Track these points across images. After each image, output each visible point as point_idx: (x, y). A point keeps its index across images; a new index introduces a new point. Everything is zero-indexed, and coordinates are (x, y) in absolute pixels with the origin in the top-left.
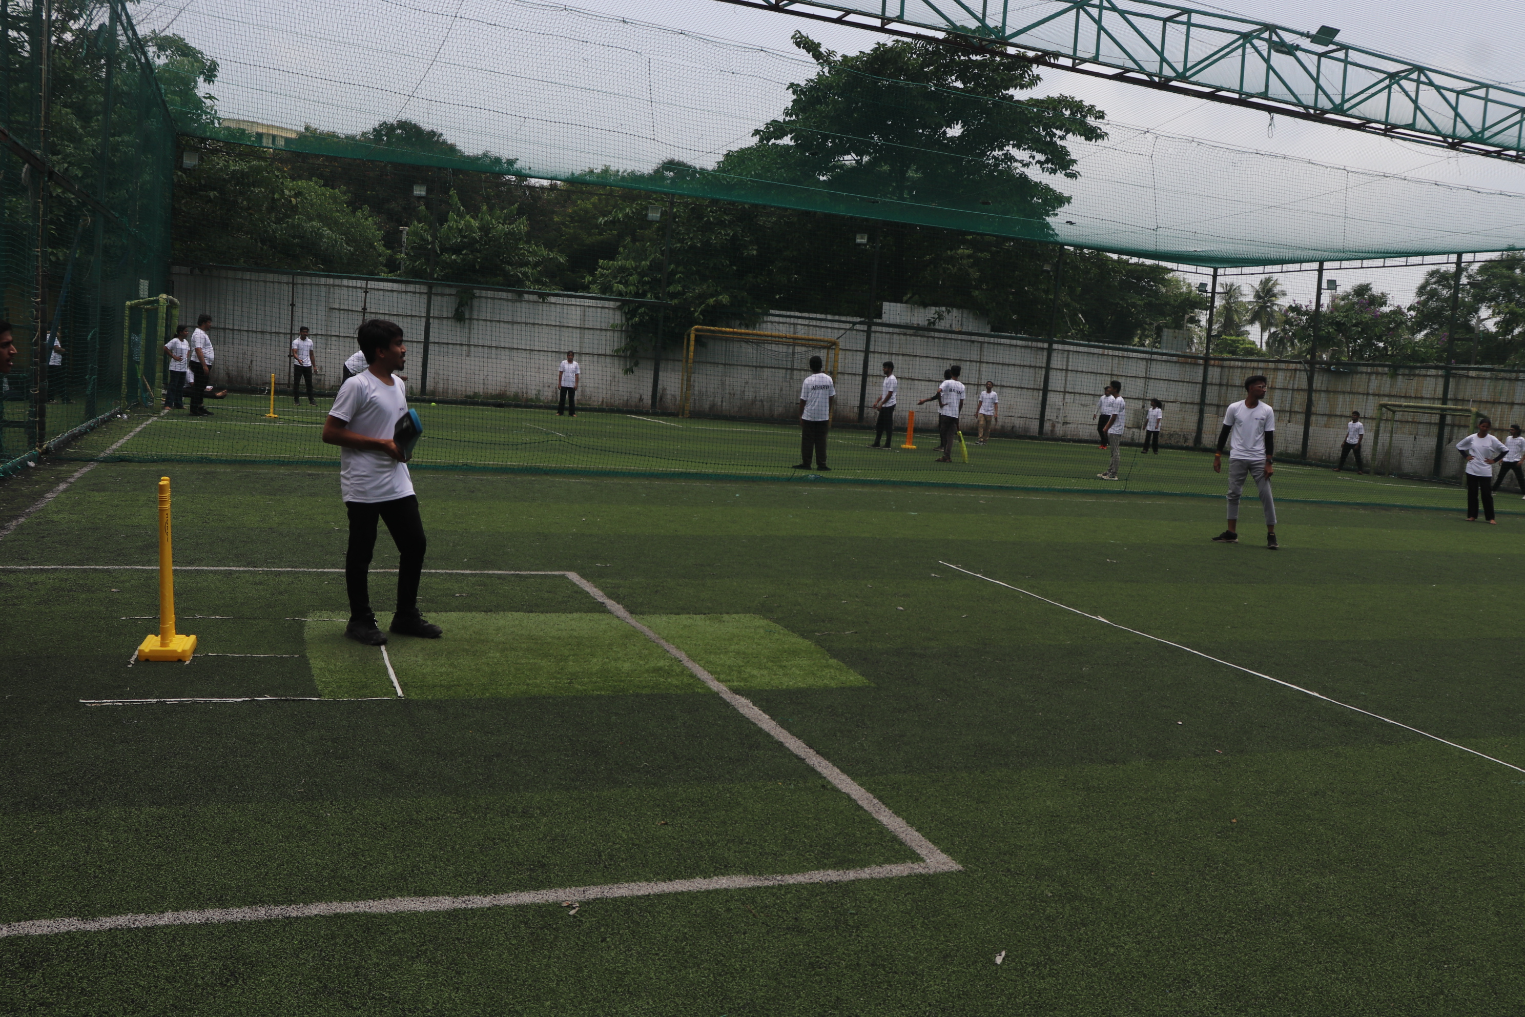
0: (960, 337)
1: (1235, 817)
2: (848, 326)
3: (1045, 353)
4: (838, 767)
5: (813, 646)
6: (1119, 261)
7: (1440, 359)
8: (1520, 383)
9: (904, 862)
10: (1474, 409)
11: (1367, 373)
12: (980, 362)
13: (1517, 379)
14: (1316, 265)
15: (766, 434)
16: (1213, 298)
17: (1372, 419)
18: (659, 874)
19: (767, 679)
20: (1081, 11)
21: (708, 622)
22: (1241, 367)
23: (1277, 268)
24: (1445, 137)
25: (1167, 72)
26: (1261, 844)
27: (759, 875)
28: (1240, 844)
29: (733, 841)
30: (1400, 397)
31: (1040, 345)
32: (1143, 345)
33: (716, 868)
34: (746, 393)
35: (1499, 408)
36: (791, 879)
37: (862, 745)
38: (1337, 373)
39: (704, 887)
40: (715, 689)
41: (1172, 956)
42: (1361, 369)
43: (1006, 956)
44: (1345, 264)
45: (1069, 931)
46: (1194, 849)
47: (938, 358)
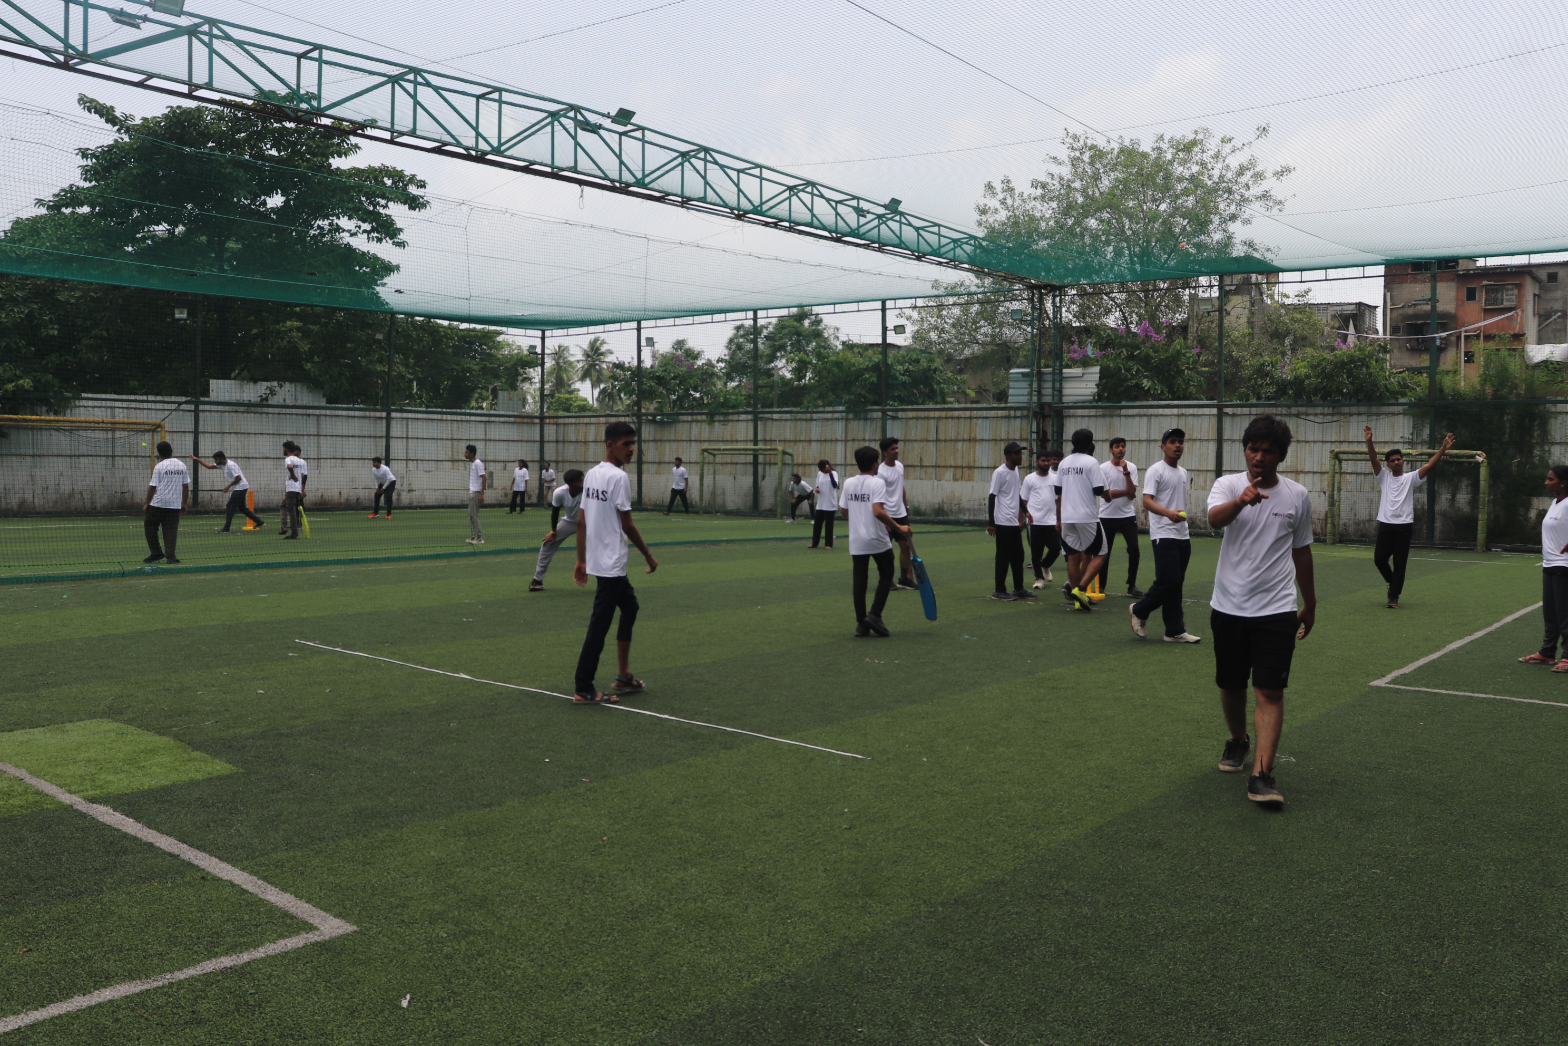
0: (294, 411)
1: (606, 835)
2: (174, 406)
3: (384, 422)
4: (216, 857)
5: (172, 742)
6: (450, 326)
7: (748, 405)
8: (814, 423)
9: (298, 934)
10: (780, 448)
11: (687, 422)
12: (319, 435)
13: (811, 420)
14: (634, 325)
15: (91, 528)
16: (543, 358)
17: (696, 463)
18: (28, 1004)
19: (126, 782)
20: (396, 86)
21: (48, 735)
22: (575, 424)
23: (600, 328)
24: (732, 209)
25: (483, 146)
26: (630, 854)
27: (147, 977)
28: (612, 858)
29: (112, 951)
30: (718, 441)
31: (378, 414)
32: (482, 408)
33: (96, 983)
34: (62, 487)
35: (800, 445)
36: (181, 975)
37: (239, 831)
38: (662, 423)
39: (85, 1005)
40: (68, 802)
41: (564, 965)
42: (682, 418)
43: (411, 999)
44: (660, 323)
45: (468, 964)
46: (573, 869)
47: (273, 434)
